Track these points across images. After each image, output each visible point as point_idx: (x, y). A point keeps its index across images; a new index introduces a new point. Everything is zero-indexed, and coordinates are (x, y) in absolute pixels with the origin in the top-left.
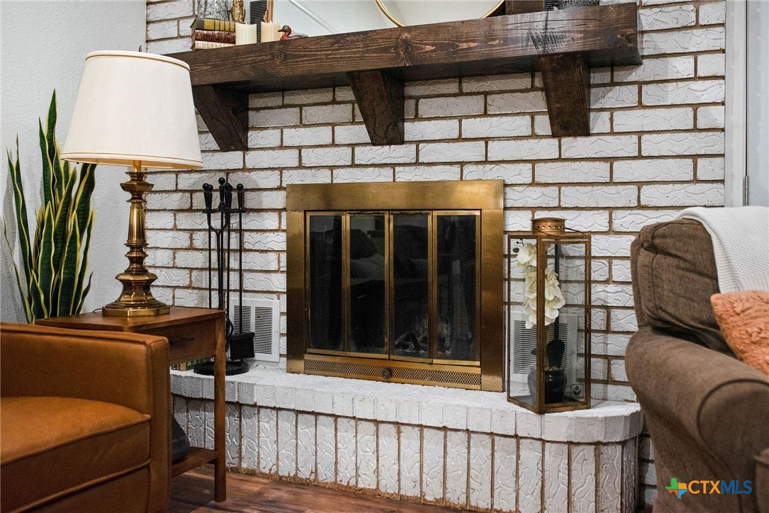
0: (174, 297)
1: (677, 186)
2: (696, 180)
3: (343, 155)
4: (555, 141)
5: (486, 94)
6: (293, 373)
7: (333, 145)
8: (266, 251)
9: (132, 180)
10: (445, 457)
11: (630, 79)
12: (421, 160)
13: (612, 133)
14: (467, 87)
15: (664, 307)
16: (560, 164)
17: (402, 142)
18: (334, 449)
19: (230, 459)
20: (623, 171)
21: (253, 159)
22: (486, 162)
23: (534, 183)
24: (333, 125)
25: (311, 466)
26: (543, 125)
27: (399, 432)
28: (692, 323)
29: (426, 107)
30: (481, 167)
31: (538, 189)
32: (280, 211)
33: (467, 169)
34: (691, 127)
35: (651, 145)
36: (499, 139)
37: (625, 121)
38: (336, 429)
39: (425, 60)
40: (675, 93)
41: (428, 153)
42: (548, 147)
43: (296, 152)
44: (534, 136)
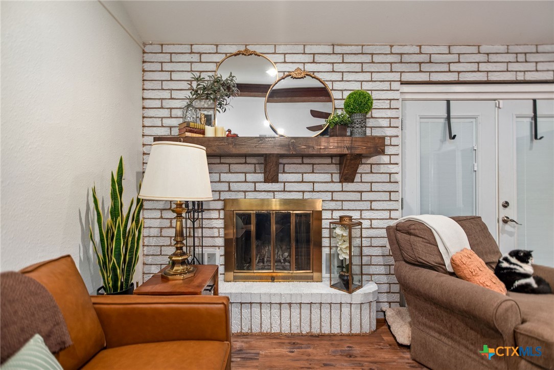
0: (161, 251)
1: (384, 202)
2: (390, 200)
3: (251, 187)
4: (340, 184)
5: (313, 164)
6: (228, 282)
7: (246, 182)
8: (212, 228)
9: (177, 207)
10: (311, 315)
11: (368, 162)
12: (286, 190)
13: (361, 182)
14: (305, 161)
15: (421, 257)
16: (342, 193)
17: (278, 182)
18: (260, 318)
20: (365, 196)
22: (313, 191)
23: (332, 200)
24: (246, 173)
25: (248, 326)
26: (336, 177)
27: (290, 307)
28: (433, 263)
29: (287, 168)
30: (311, 193)
31: (334, 202)
32: (219, 210)
33: (305, 194)
34: (389, 181)
35: (375, 187)
36: (318, 182)
37: (366, 178)
38: (261, 308)
39: (302, 152)
40: (383, 169)
41: (289, 187)
42: (338, 187)
43: (227, 184)
44: (332, 182)
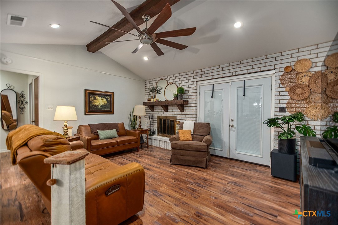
2: (193, 117)
3: (162, 113)
4: (181, 112)
6: (158, 136)
11: (187, 106)
13: (186, 112)
14: (173, 106)
16: (181, 115)
17: (168, 112)
19: (149, 144)
20: (187, 116)
21: (155, 113)
23: (179, 117)
24: (162, 109)
29: (170, 108)
32: (157, 118)
33: (173, 115)
34: (193, 112)
35: (189, 113)
36: (176, 112)
40: (191, 108)
41: (170, 113)
